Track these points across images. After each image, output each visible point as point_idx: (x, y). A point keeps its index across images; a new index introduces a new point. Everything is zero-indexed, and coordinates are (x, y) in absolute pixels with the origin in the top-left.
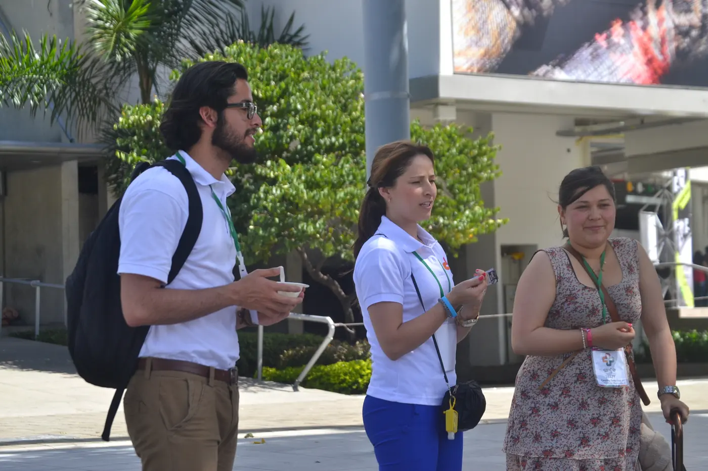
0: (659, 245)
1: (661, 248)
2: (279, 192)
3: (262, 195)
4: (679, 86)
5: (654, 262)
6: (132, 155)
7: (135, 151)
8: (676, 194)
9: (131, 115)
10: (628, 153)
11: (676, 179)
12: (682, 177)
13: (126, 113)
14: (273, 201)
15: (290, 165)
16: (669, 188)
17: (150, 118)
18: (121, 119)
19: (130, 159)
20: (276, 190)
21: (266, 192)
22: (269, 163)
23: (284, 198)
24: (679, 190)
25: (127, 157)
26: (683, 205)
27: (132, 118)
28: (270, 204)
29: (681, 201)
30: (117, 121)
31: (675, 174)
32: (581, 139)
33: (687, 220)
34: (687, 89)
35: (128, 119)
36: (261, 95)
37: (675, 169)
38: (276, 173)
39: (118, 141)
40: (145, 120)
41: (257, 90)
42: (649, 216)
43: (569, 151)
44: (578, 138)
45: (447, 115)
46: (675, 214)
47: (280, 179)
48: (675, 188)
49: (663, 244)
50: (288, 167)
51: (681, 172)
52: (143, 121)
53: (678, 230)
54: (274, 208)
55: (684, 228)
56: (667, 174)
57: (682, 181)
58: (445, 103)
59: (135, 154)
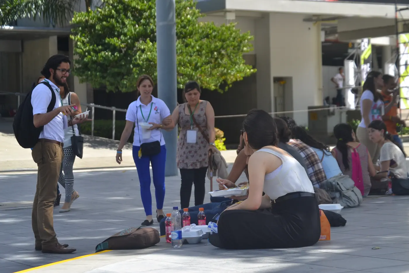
0: (355, 77)
1: (356, 78)
2: (145, 56)
3: (138, 57)
4: (348, 2)
5: (352, 85)
6: (77, 37)
7: (79, 34)
8: (363, 51)
9: (78, 17)
10: (339, 30)
11: (363, 44)
12: (366, 42)
13: (76, 16)
14: (143, 61)
15: (152, 42)
16: (360, 48)
17: (87, 18)
18: (73, 19)
19: (76, 39)
20: (144, 55)
21: (140, 56)
22: (141, 42)
23: (148, 60)
24: (364, 49)
25: (75, 38)
26: (367, 57)
27: (78, 18)
28: (141, 62)
29: (365, 55)
30: (71, 20)
31: (362, 41)
32: (316, 23)
33: (369, 65)
34: (352, 3)
35: (76, 19)
36: (139, 8)
37: (363, 39)
38: (144, 47)
39: (72, 30)
40: (85, 19)
41: (138, 6)
42: (350, 62)
43: (309, 29)
44: (315, 22)
45: (231, 17)
46: (362, 62)
47: (146, 50)
48: (363, 48)
49: (357, 76)
50: (151, 43)
51: (366, 40)
52: (83, 20)
53: (363, 69)
54: (143, 64)
55: (367, 69)
56: (359, 41)
57: (366, 44)
58: (230, 11)
59: (79, 37)
